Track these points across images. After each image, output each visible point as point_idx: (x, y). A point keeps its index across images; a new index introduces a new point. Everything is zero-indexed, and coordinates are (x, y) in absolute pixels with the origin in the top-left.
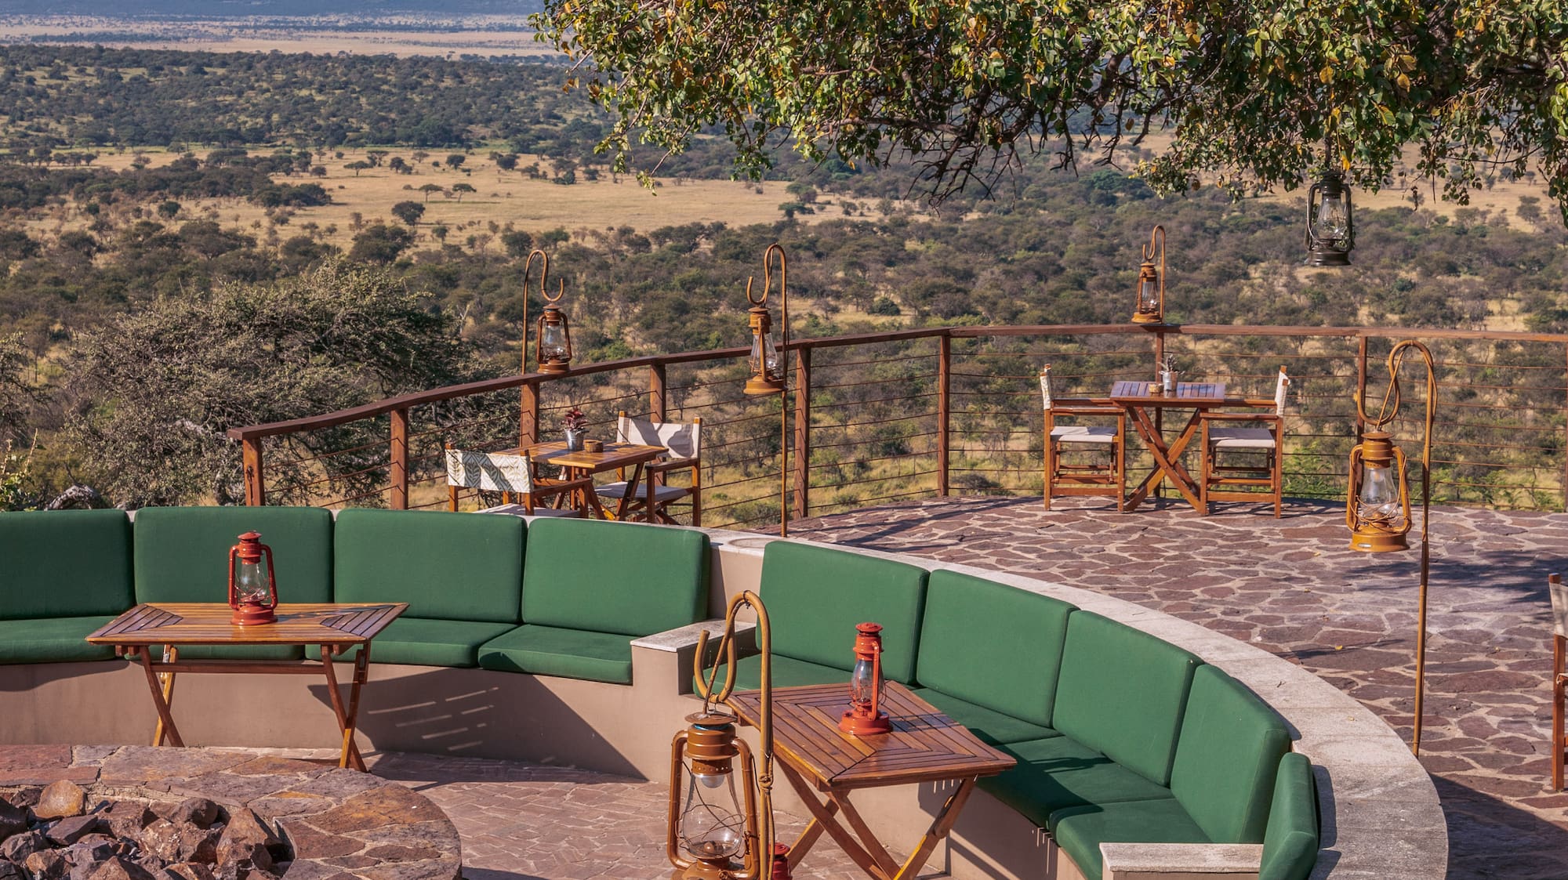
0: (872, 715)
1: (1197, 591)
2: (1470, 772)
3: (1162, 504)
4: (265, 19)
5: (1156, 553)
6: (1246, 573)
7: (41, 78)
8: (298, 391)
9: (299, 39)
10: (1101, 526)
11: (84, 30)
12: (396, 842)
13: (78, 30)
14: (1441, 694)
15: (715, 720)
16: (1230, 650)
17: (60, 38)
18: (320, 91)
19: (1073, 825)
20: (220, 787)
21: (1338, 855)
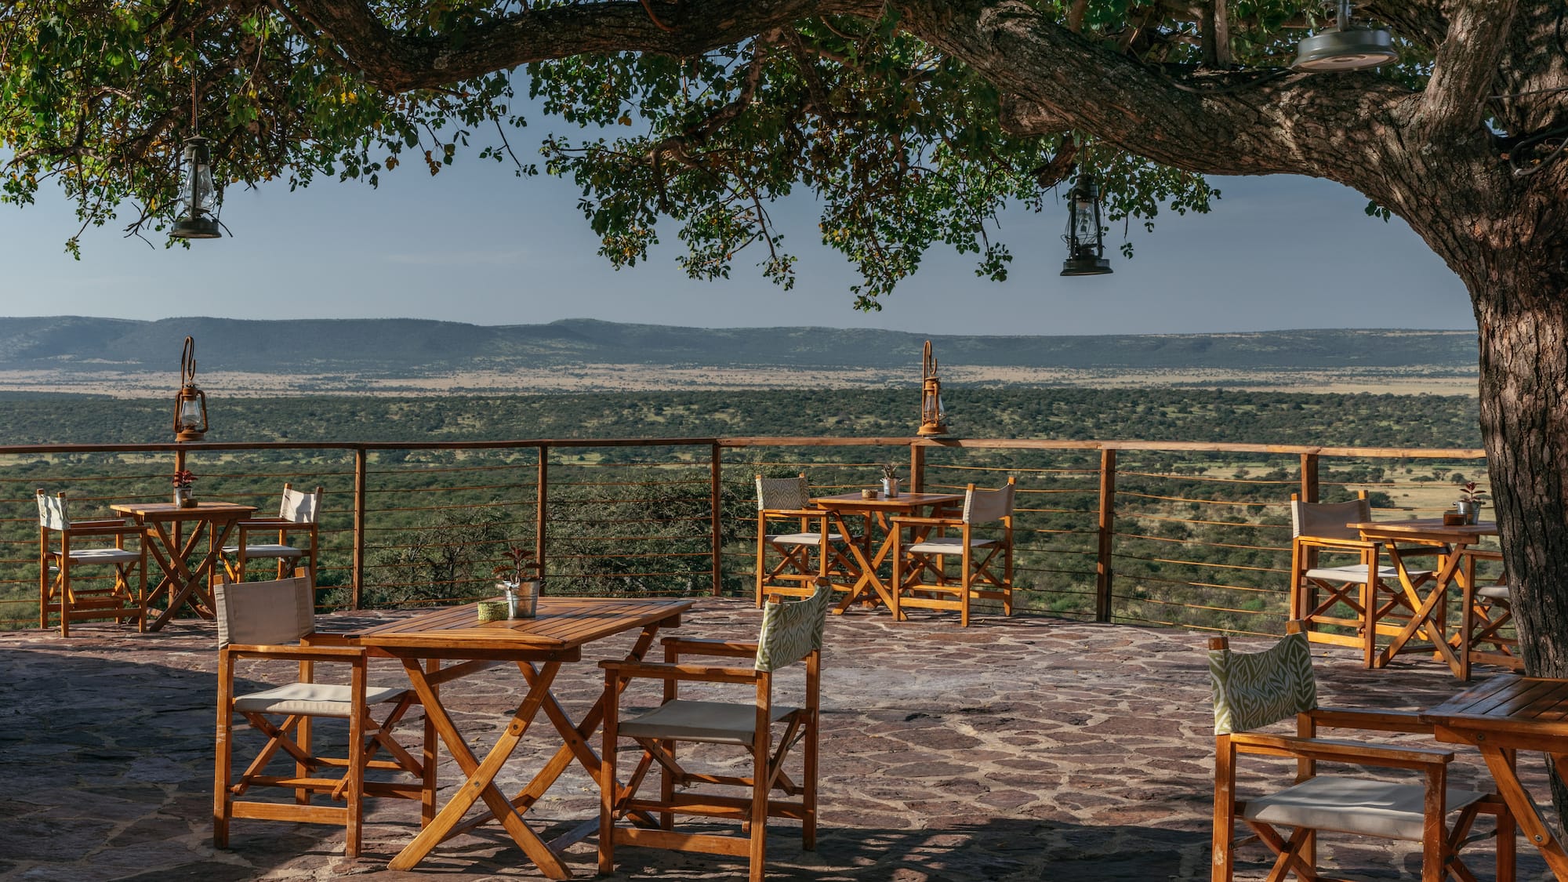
4: (1360, 369)
7: (1172, 412)
9: (1388, 384)
11: (1213, 379)
13: (1208, 379)
17: (1194, 385)
18: (1398, 422)
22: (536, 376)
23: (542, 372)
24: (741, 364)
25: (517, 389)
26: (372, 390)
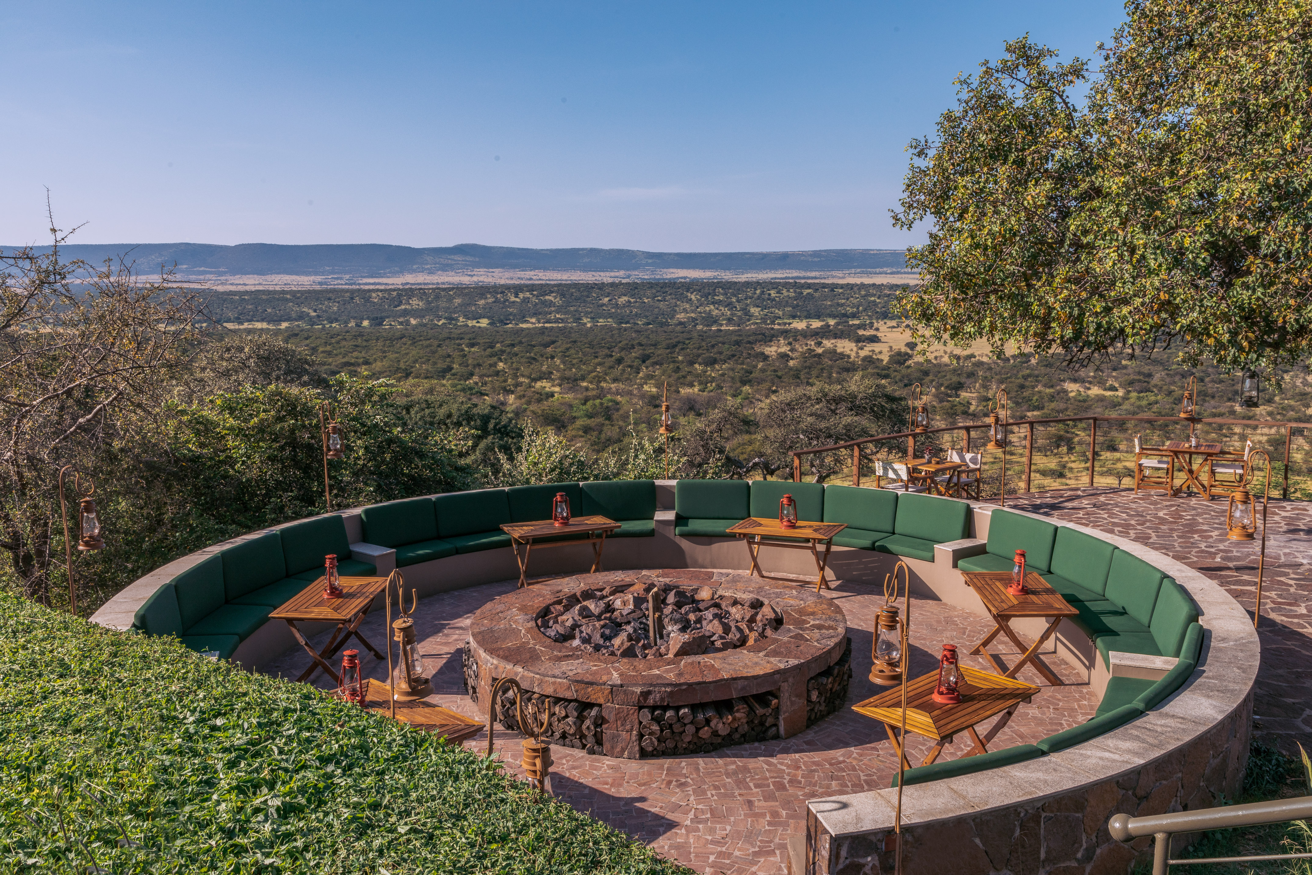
0: (1020, 587)
1: (1195, 536)
2: (1305, 630)
3: (1190, 494)
4: (859, 270)
5: (1181, 517)
6: (1221, 529)
7: (773, 293)
8: (841, 426)
9: (871, 278)
10: (1159, 503)
11: (790, 275)
12: (822, 622)
13: (788, 275)
14: (1300, 592)
15: (890, 609)
16: (1183, 572)
17: (781, 279)
18: (879, 298)
19: (1102, 641)
20: (763, 593)
21: (1204, 671)
22: (447, 276)
23: (450, 273)
24: (555, 268)
25: (438, 284)
26: (359, 284)
